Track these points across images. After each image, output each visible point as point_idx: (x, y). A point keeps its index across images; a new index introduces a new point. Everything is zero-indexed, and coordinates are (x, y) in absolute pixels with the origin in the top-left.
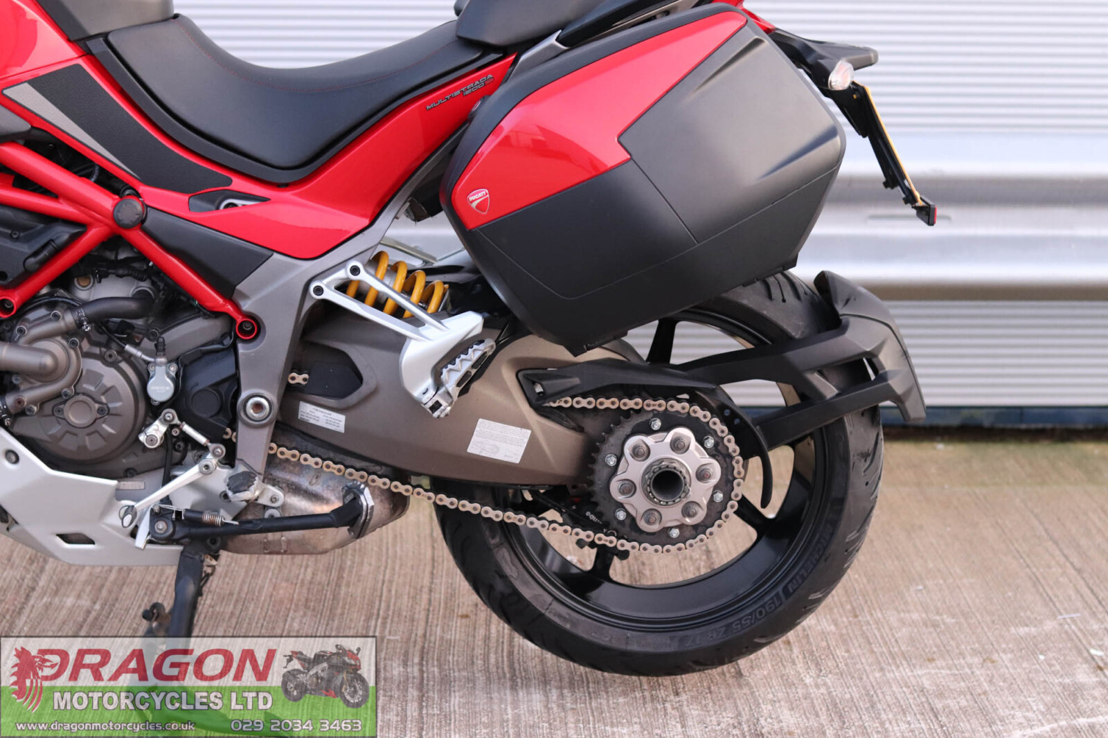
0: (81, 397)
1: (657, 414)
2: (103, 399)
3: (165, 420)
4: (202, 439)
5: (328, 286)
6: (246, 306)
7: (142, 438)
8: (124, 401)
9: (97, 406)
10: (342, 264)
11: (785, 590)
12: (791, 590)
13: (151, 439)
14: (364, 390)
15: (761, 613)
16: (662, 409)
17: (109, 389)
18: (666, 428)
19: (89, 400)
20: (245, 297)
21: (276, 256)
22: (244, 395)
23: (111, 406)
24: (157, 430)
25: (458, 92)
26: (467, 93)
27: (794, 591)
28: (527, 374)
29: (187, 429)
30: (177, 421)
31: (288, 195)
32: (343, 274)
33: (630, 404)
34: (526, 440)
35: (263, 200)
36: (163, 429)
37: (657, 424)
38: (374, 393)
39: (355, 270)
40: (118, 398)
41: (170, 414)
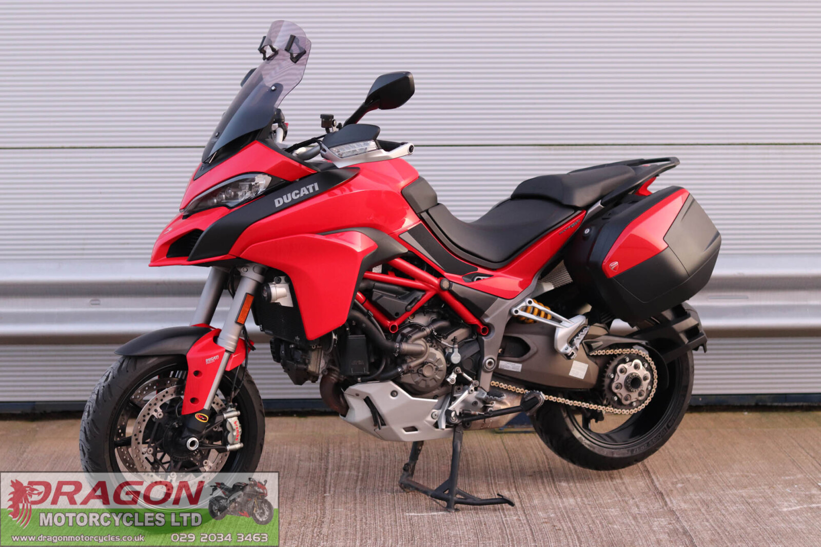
0: (429, 364)
1: (626, 355)
2: (436, 364)
3: (457, 371)
4: (470, 379)
5: (519, 309)
6: (487, 320)
7: (448, 380)
8: (443, 365)
9: (435, 367)
10: (523, 300)
11: (667, 425)
12: (670, 425)
13: (452, 380)
14: (531, 352)
15: (659, 436)
16: (628, 353)
17: (438, 360)
18: (631, 360)
19: (432, 365)
20: (487, 316)
21: (499, 299)
22: (485, 358)
23: (439, 367)
24: (453, 376)
25: (569, 227)
26: (572, 226)
27: (671, 426)
28: (586, 342)
29: (465, 375)
30: (460, 372)
31: (499, 273)
32: (523, 304)
33: (618, 351)
34: (586, 369)
35: (490, 276)
36: (456, 376)
37: (628, 360)
38: (535, 353)
39: (530, 302)
40: (441, 363)
41: (459, 369)
